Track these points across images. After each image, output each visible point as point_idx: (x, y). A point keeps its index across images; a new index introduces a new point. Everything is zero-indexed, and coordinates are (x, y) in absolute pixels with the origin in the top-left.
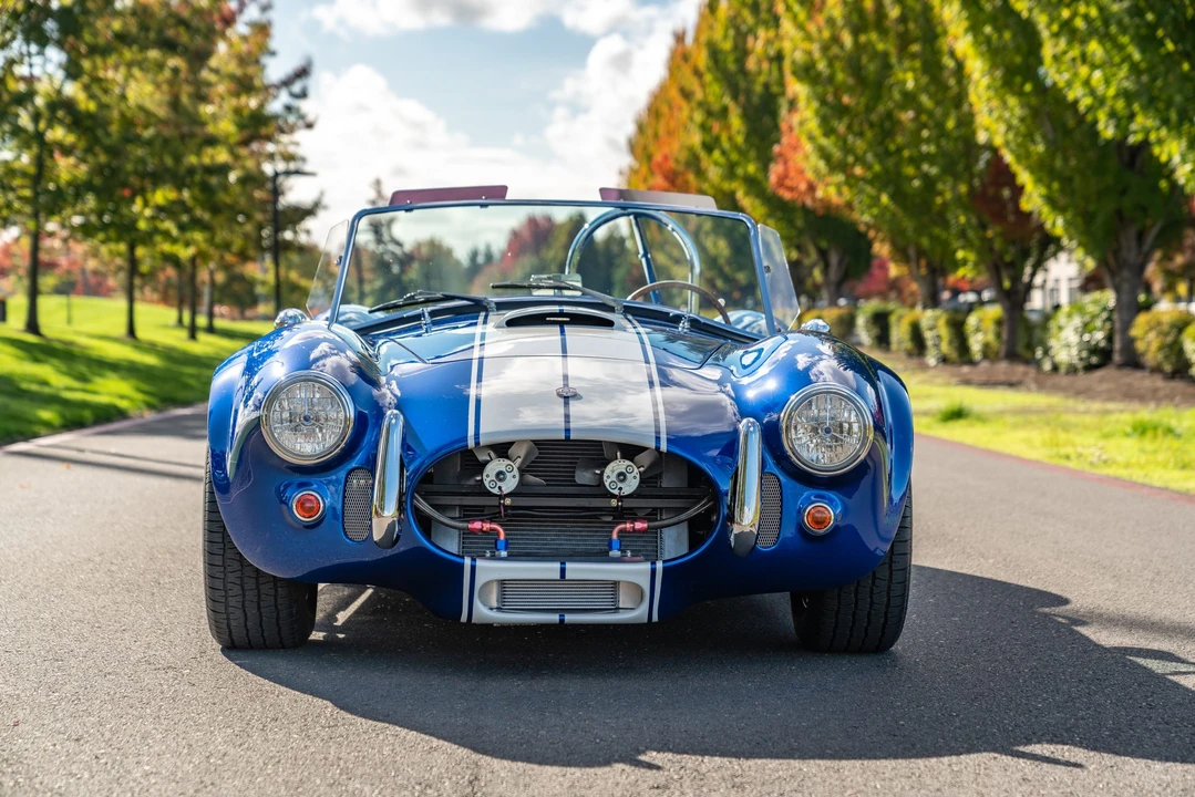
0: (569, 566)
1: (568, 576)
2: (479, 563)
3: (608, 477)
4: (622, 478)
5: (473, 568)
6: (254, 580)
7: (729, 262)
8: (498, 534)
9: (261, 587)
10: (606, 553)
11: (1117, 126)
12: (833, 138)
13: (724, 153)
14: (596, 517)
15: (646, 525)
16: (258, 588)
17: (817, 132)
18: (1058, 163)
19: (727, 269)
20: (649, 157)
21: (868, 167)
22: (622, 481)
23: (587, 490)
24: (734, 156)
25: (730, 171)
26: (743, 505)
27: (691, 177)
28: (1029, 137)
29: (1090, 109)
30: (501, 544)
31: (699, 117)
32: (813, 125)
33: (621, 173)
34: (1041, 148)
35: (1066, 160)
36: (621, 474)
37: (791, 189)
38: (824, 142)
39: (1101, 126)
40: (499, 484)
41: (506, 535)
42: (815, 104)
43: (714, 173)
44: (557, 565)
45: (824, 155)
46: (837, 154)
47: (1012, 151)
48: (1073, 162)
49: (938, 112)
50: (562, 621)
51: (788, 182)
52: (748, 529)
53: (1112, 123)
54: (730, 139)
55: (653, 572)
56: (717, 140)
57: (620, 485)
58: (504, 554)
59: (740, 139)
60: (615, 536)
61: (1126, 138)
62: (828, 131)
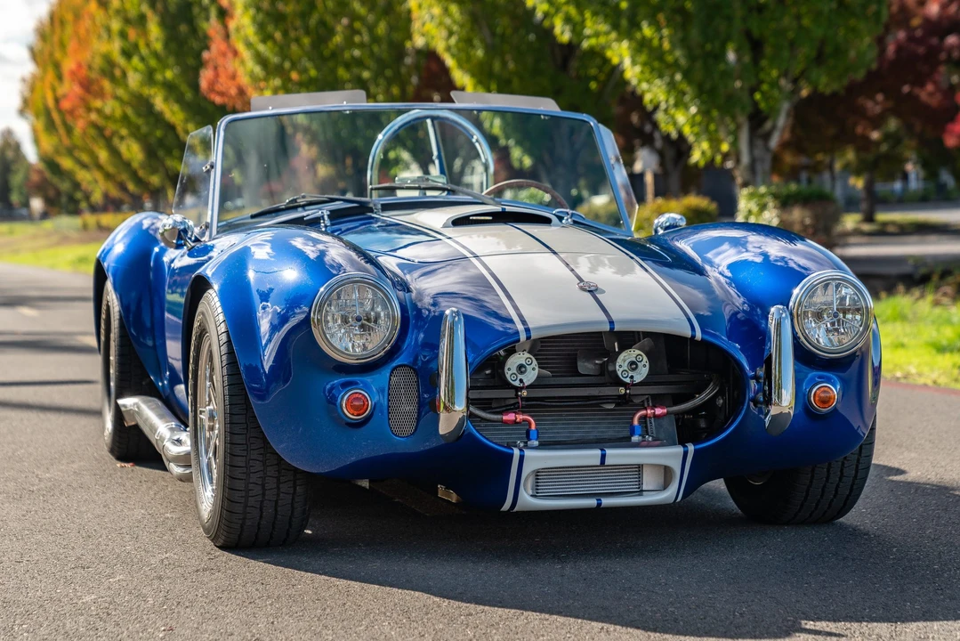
0: (609, 452)
1: (608, 462)
2: (527, 453)
3: (620, 366)
4: (632, 366)
5: (522, 458)
6: (275, 480)
7: (143, 166)
8: (530, 424)
9: (281, 486)
10: (628, 439)
11: (573, 31)
12: (270, 44)
13: (142, 59)
14: (597, 405)
15: (665, 411)
16: (278, 488)
17: (254, 38)
18: (497, 66)
19: (141, 173)
20: (57, 66)
21: (304, 71)
22: (634, 370)
23: (594, 380)
24: (153, 63)
25: (150, 78)
26: (780, 388)
27: (107, 85)
28: (468, 42)
29: (546, 15)
30: (533, 434)
31: (116, 25)
32: (250, 31)
33: (24, 80)
34: (480, 53)
35: (504, 64)
36: (632, 363)
37: (222, 94)
38: (261, 48)
39: (557, 30)
40: (520, 377)
41: (536, 425)
42: (252, 11)
43: (134, 80)
44: (598, 452)
45: (262, 61)
46: (275, 60)
47: (453, 56)
48: (511, 65)
49: (371, 18)
50: (599, 504)
51: (219, 87)
52: (787, 411)
53: (568, 28)
54: (148, 45)
55: (685, 454)
56: (136, 46)
57: (631, 374)
58: (536, 443)
59: (158, 46)
60: (636, 422)
61: (580, 42)
62: (266, 37)
